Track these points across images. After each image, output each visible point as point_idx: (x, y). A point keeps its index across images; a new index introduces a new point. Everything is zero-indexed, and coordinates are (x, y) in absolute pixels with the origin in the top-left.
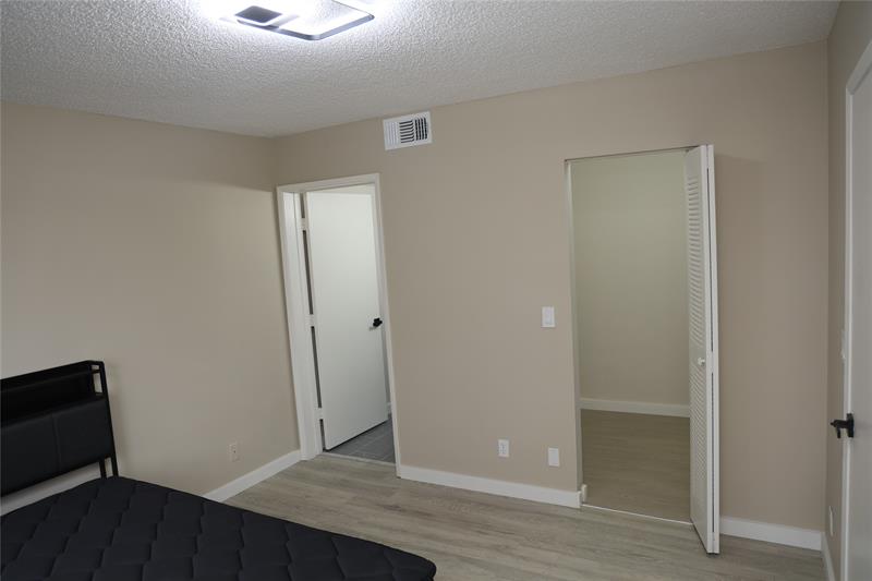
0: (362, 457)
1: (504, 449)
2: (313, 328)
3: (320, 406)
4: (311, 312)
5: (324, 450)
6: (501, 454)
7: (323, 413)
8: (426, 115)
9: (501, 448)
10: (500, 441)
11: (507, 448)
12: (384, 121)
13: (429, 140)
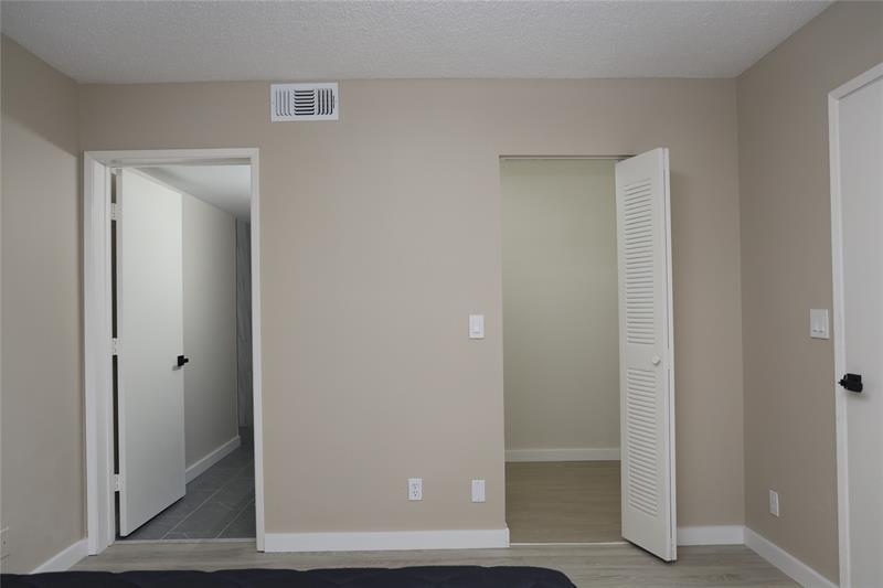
0: (184, 538)
1: (415, 489)
2: (115, 358)
3: (117, 471)
4: (115, 335)
5: (118, 537)
6: (412, 497)
7: (121, 483)
8: (334, 87)
9: (411, 489)
10: (412, 481)
11: (419, 489)
12: (272, 86)
13: (335, 116)
